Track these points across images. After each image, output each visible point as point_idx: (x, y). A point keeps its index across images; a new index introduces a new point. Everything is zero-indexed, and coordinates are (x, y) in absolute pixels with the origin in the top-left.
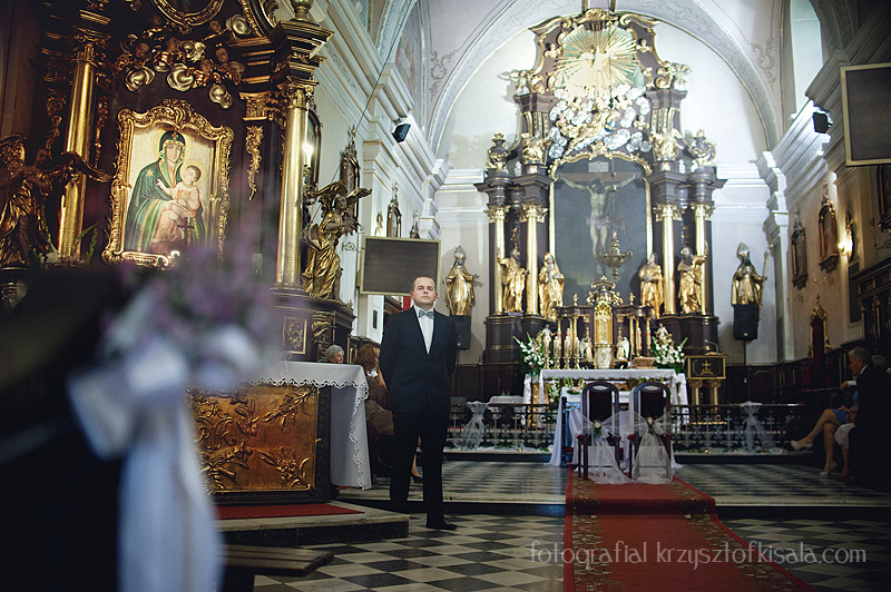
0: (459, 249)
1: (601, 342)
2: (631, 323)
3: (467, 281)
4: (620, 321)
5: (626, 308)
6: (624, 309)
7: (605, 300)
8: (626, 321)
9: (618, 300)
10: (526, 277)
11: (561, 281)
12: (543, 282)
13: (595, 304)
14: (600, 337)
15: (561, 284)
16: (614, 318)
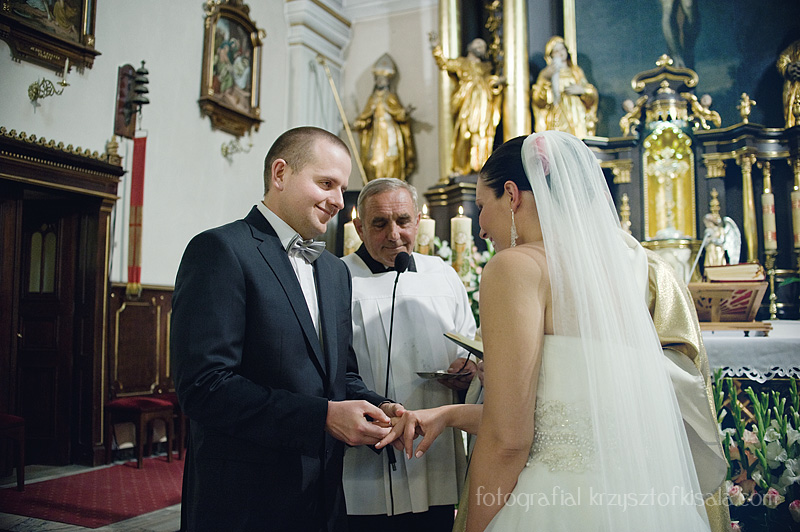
0: (387, 60)
1: (664, 232)
2: (747, 176)
3: (397, 122)
4: (715, 172)
5: (729, 135)
6: (723, 140)
7: (671, 118)
8: (733, 173)
9: (708, 116)
10: (503, 94)
11: (587, 102)
12: (542, 104)
13: (643, 130)
14: (662, 220)
15: (588, 107)
16: (700, 166)
